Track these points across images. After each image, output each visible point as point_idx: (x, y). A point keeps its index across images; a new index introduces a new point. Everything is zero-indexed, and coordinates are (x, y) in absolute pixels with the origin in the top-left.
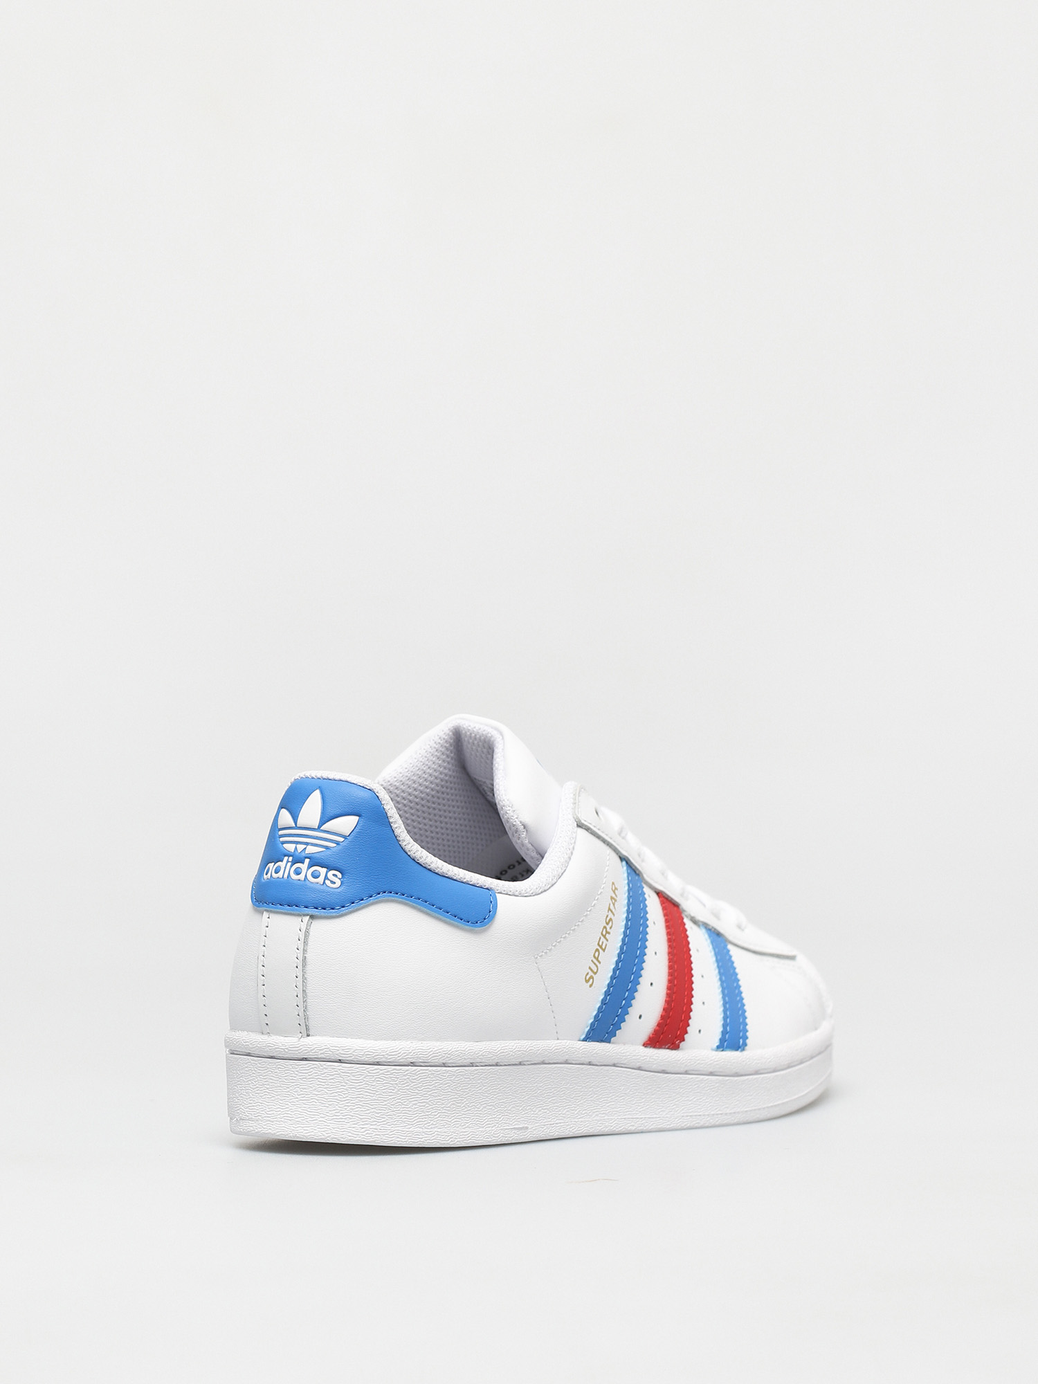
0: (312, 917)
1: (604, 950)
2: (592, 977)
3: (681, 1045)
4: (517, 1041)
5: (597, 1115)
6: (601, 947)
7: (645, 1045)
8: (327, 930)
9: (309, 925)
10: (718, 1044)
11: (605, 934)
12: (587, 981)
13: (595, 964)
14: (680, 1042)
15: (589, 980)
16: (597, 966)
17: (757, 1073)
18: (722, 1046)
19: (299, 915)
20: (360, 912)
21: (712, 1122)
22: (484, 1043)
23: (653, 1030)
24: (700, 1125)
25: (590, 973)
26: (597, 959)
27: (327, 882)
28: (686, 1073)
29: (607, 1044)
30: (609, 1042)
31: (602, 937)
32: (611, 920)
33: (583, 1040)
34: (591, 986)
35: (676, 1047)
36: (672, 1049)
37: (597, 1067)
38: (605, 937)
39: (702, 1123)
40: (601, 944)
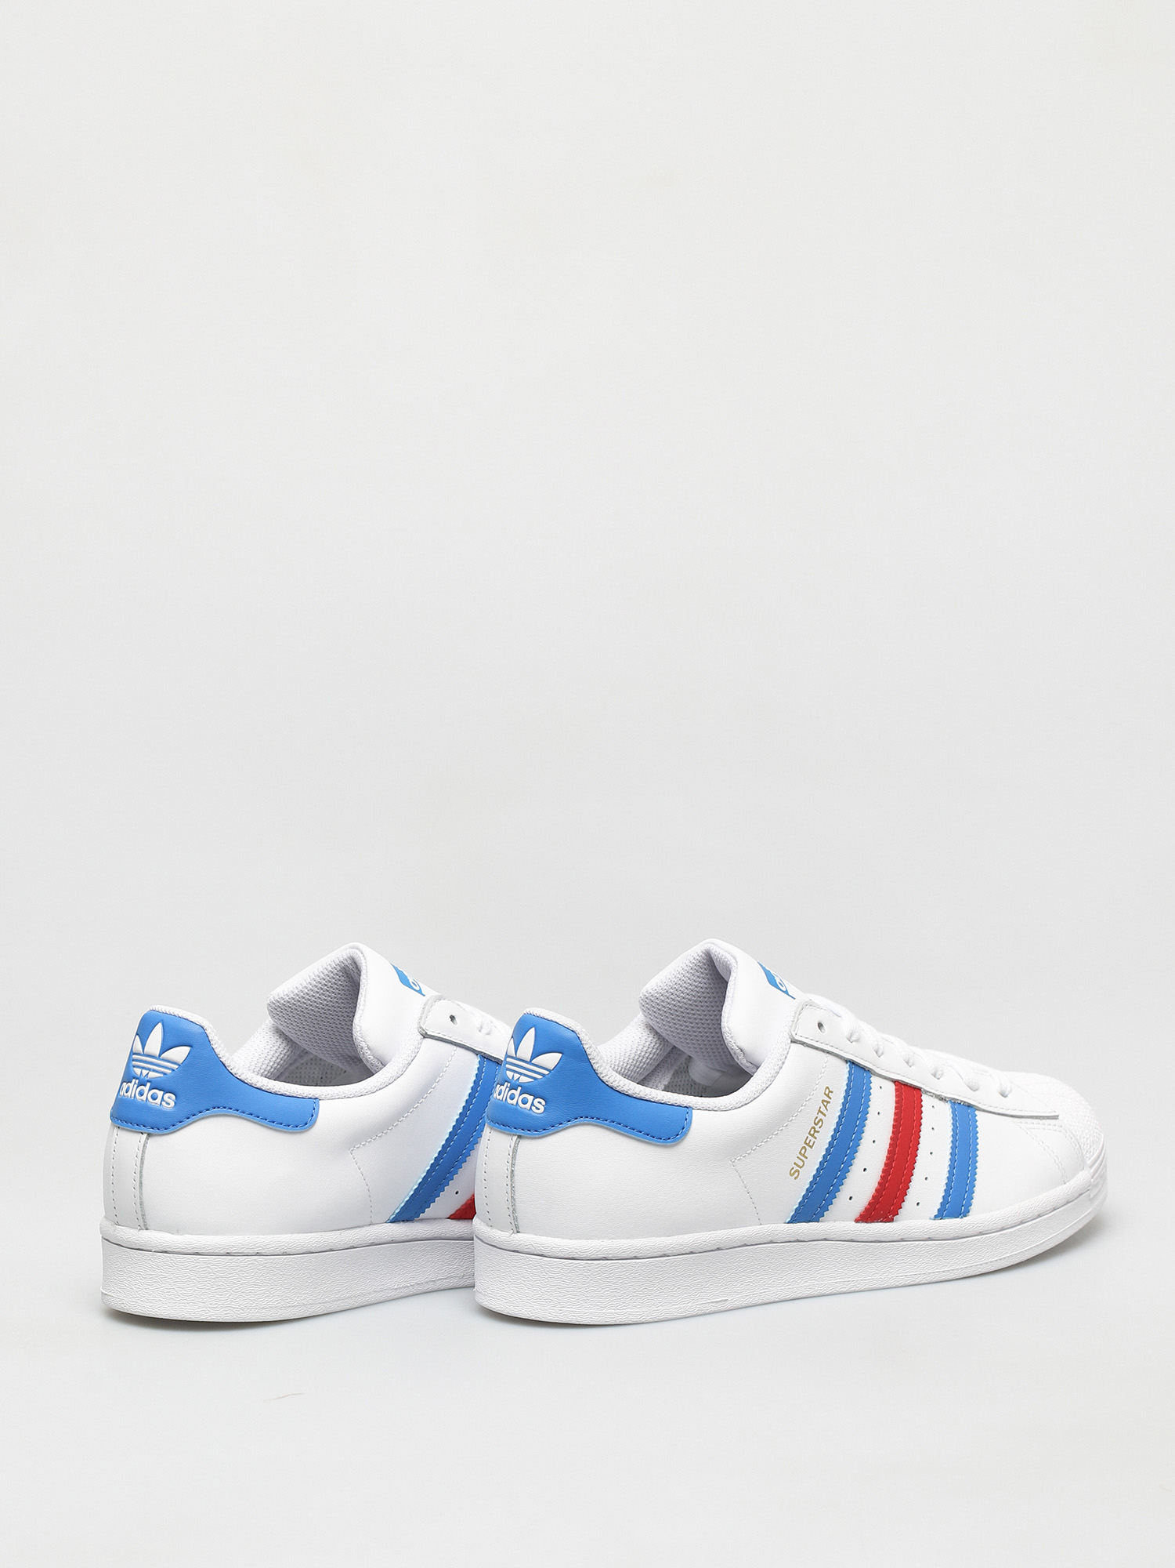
0: (519, 1137)
1: (811, 1147)
2: (797, 1171)
3: (895, 1218)
4: (712, 1232)
5: (806, 1282)
6: (808, 1145)
7: (857, 1221)
8: (533, 1149)
9: (517, 1144)
10: (936, 1213)
11: (813, 1132)
12: (791, 1175)
13: (801, 1159)
14: (894, 1216)
15: (795, 1173)
16: (803, 1161)
17: (981, 1234)
18: (940, 1215)
19: (510, 1135)
20: (559, 1134)
21: (929, 1279)
22: (676, 1237)
23: (863, 1209)
24: (915, 1283)
25: (796, 1168)
26: (804, 1155)
27: (533, 1108)
28: (902, 1240)
29: (815, 1223)
30: (818, 1221)
31: (810, 1136)
32: (821, 1120)
33: (788, 1223)
34: (796, 1178)
35: (891, 1220)
36: (886, 1222)
37: (804, 1243)
38: (813, 1136)
39: (917, 1281)
40: (808, 1142)
